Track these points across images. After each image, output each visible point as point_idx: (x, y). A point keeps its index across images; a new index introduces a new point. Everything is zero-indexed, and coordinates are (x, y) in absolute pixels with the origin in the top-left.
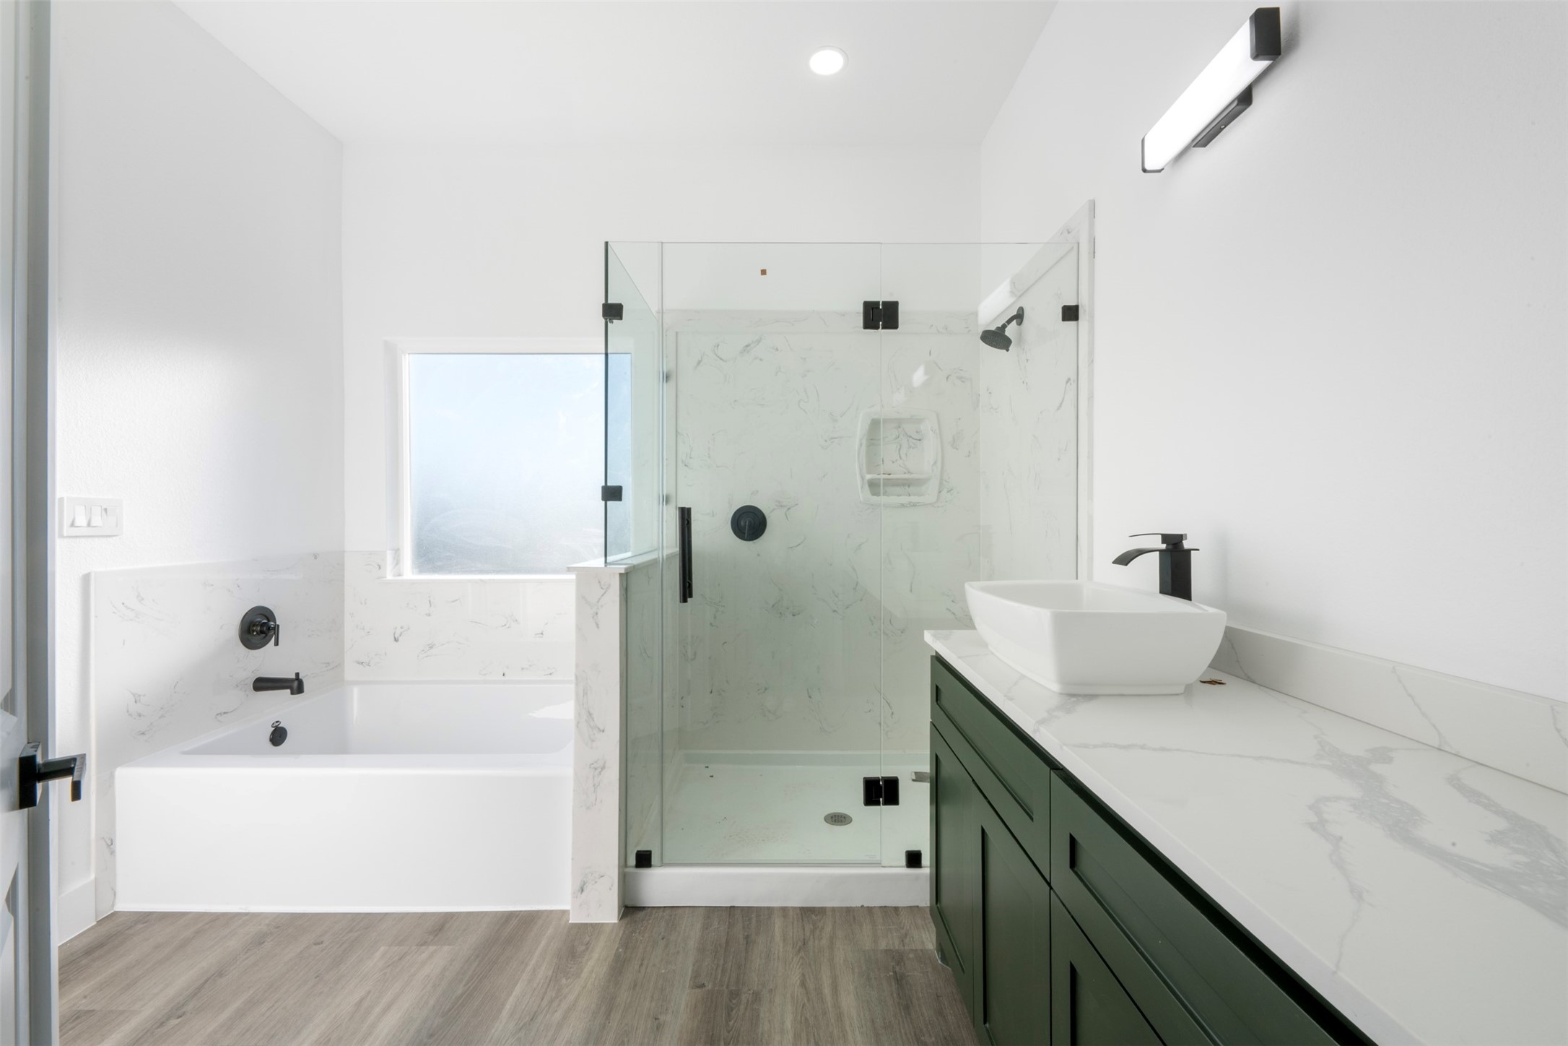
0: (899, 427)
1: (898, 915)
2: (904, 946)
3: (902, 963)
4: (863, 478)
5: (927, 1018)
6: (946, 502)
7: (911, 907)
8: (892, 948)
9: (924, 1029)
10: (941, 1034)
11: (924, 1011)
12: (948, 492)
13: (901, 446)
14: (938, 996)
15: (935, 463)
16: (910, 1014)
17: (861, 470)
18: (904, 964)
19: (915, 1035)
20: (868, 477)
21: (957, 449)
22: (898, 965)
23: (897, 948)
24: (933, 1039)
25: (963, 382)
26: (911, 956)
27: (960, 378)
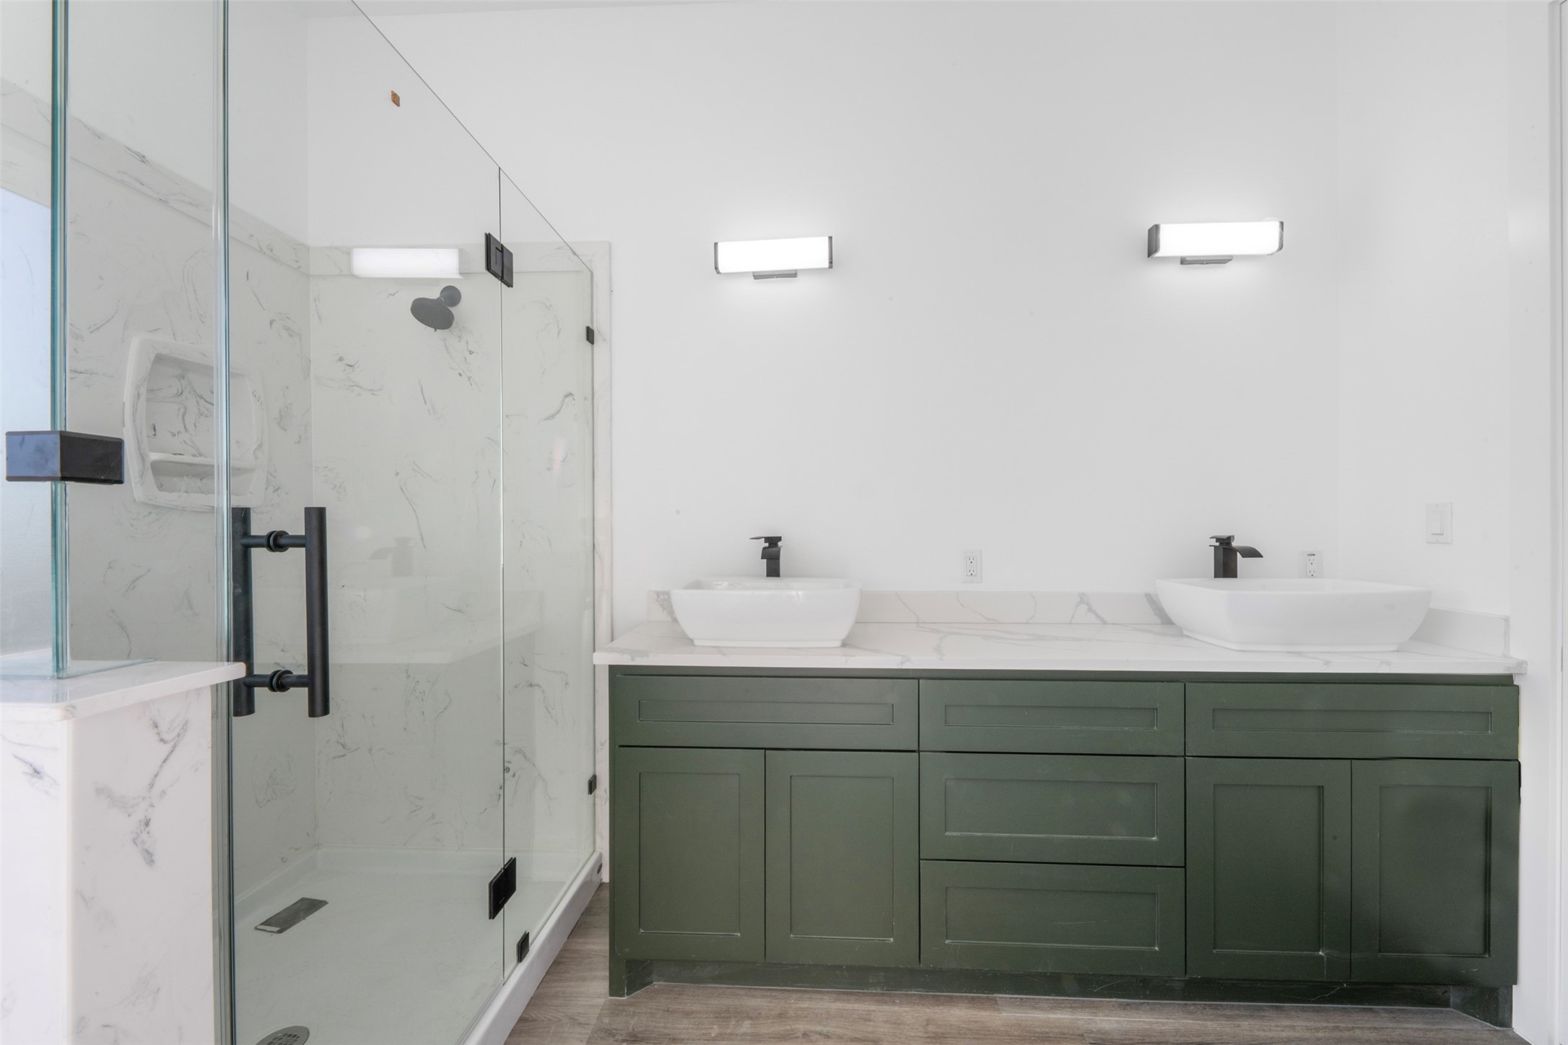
0: (183, 377)
1: (534, 1020)
2: (589, 1024)
3: (614, 1031)
4: (143, 458)
5: (691, 1026)
6: (272, 505)
7: (528, 1005)
8: (588, 1036)
9: (703, 1031)
10: (711, 1020)
11: (682, 1026)
12: (274, 491)
13: (185, 409)
14: (668, 1011)
15: (260, 446)
16: (683, 1040)
17: (139, 443)
18: (616, 1030)
19: (708, 1040)
20: (154, 456)
21: (285, 430)
22: (614, 1036)
23: (589, 1032)
24: (715, 1026)
25: (291, 336)
26: (606, 1020)
27: (287, 329)
